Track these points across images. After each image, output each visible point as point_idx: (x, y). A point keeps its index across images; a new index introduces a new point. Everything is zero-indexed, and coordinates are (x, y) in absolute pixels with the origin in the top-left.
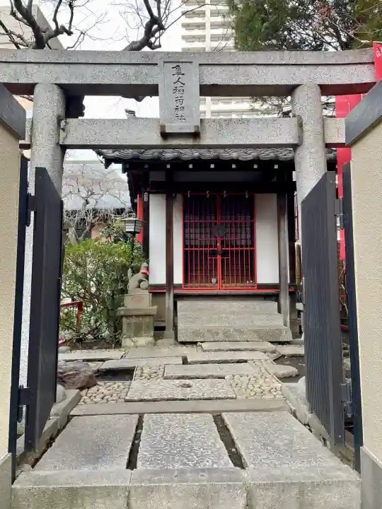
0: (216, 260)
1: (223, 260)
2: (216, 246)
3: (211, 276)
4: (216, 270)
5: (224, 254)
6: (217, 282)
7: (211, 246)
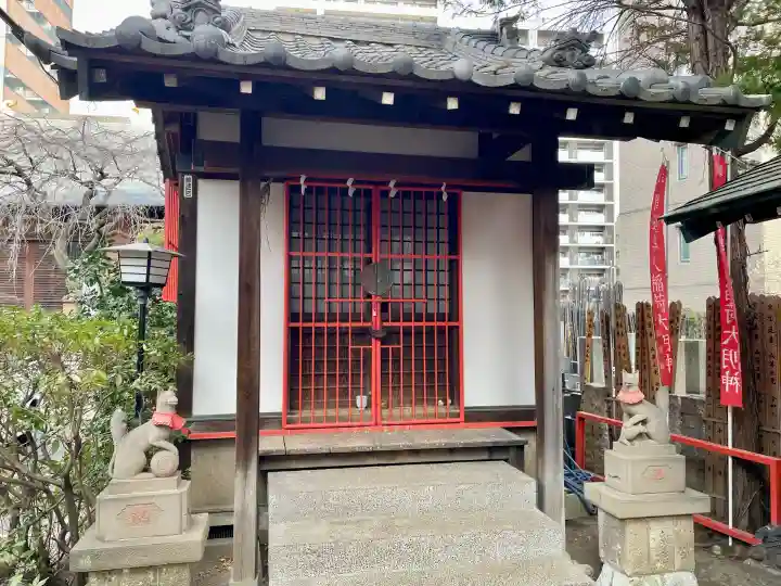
0: (368, 353)
1: (384, 352)
2: (368, 318)
3: (356, 391)
4: (368, 374)
5: (389, 336)
6: (369, 406)
7: (356, 318)
